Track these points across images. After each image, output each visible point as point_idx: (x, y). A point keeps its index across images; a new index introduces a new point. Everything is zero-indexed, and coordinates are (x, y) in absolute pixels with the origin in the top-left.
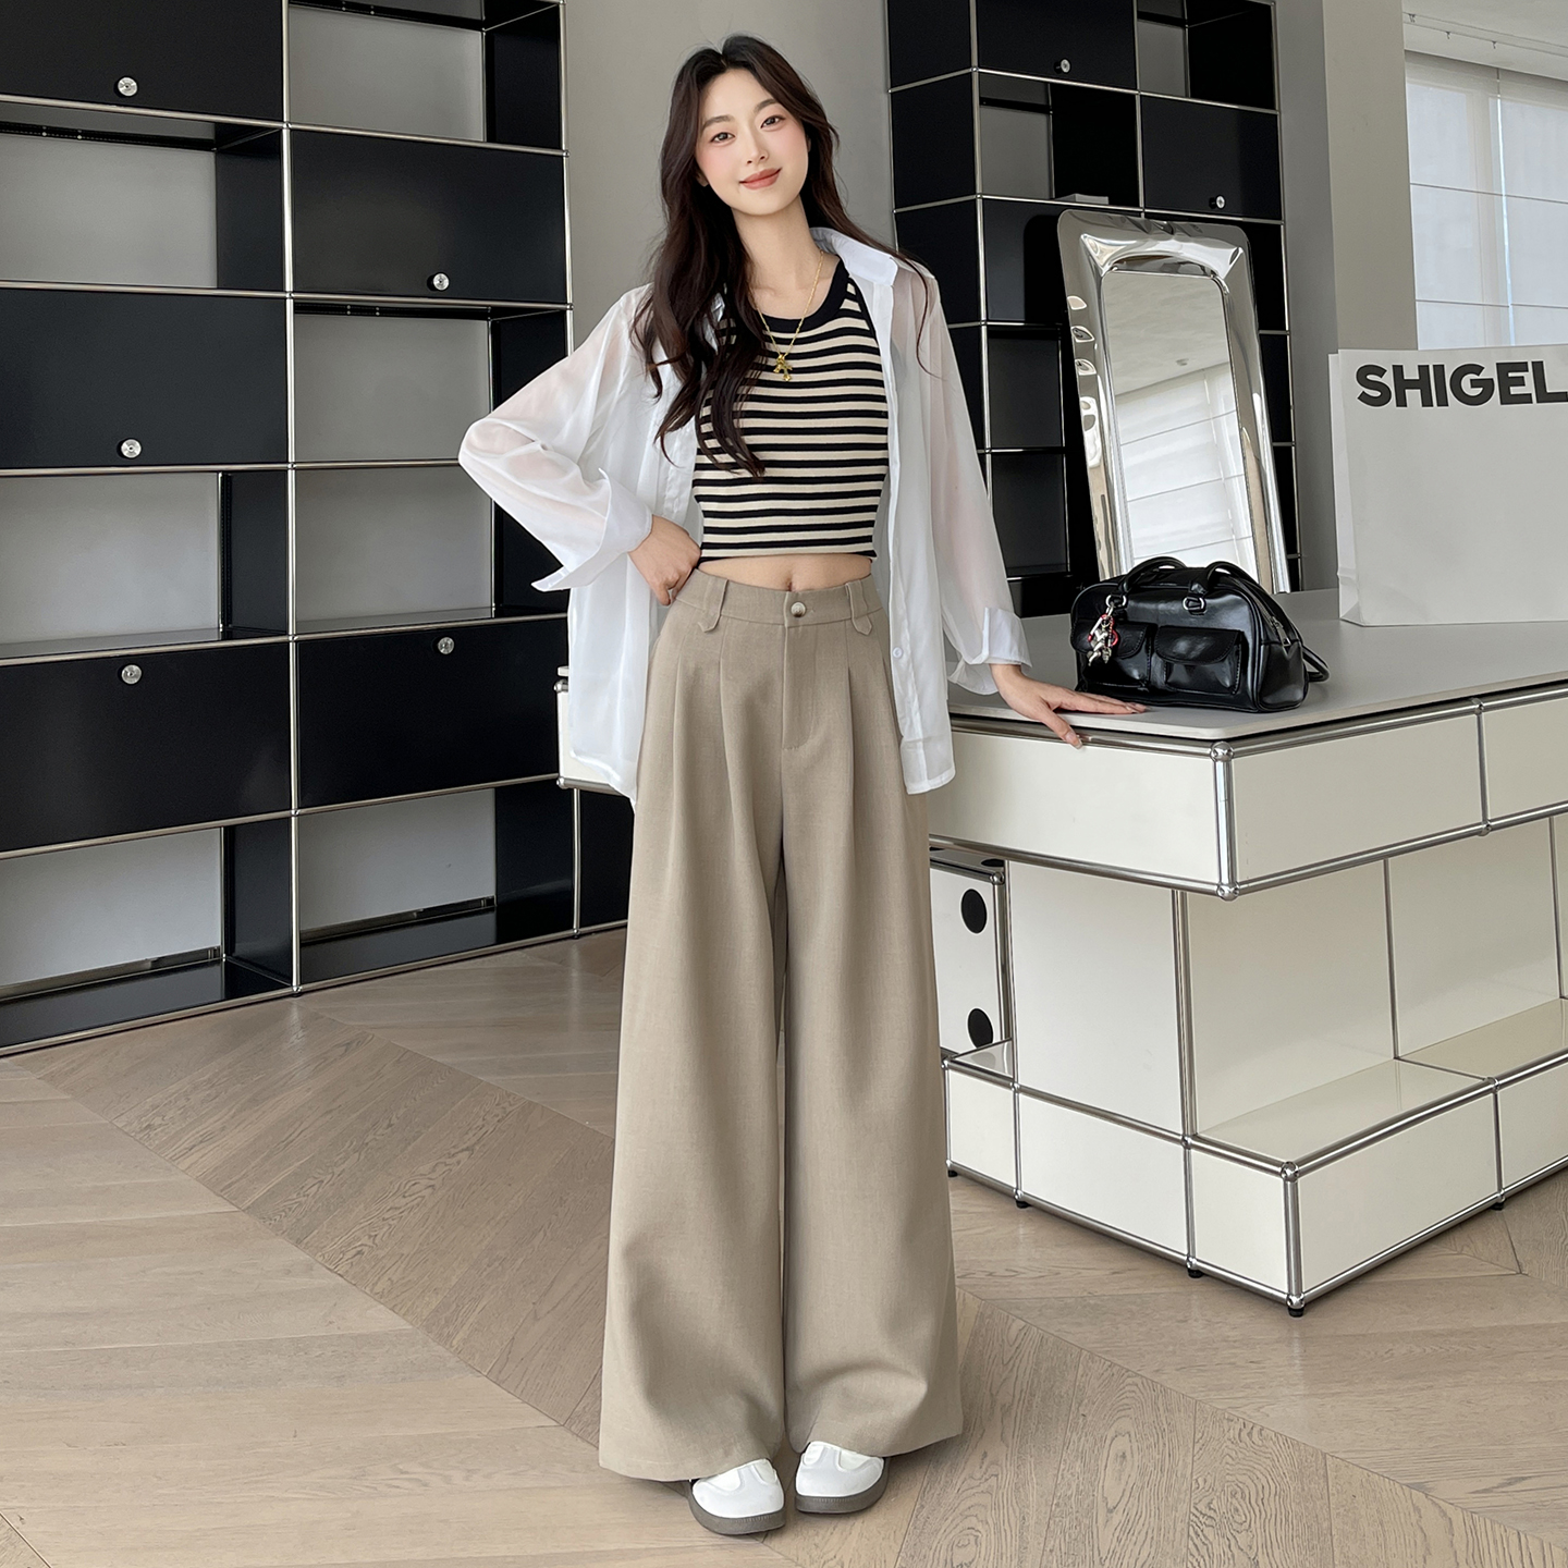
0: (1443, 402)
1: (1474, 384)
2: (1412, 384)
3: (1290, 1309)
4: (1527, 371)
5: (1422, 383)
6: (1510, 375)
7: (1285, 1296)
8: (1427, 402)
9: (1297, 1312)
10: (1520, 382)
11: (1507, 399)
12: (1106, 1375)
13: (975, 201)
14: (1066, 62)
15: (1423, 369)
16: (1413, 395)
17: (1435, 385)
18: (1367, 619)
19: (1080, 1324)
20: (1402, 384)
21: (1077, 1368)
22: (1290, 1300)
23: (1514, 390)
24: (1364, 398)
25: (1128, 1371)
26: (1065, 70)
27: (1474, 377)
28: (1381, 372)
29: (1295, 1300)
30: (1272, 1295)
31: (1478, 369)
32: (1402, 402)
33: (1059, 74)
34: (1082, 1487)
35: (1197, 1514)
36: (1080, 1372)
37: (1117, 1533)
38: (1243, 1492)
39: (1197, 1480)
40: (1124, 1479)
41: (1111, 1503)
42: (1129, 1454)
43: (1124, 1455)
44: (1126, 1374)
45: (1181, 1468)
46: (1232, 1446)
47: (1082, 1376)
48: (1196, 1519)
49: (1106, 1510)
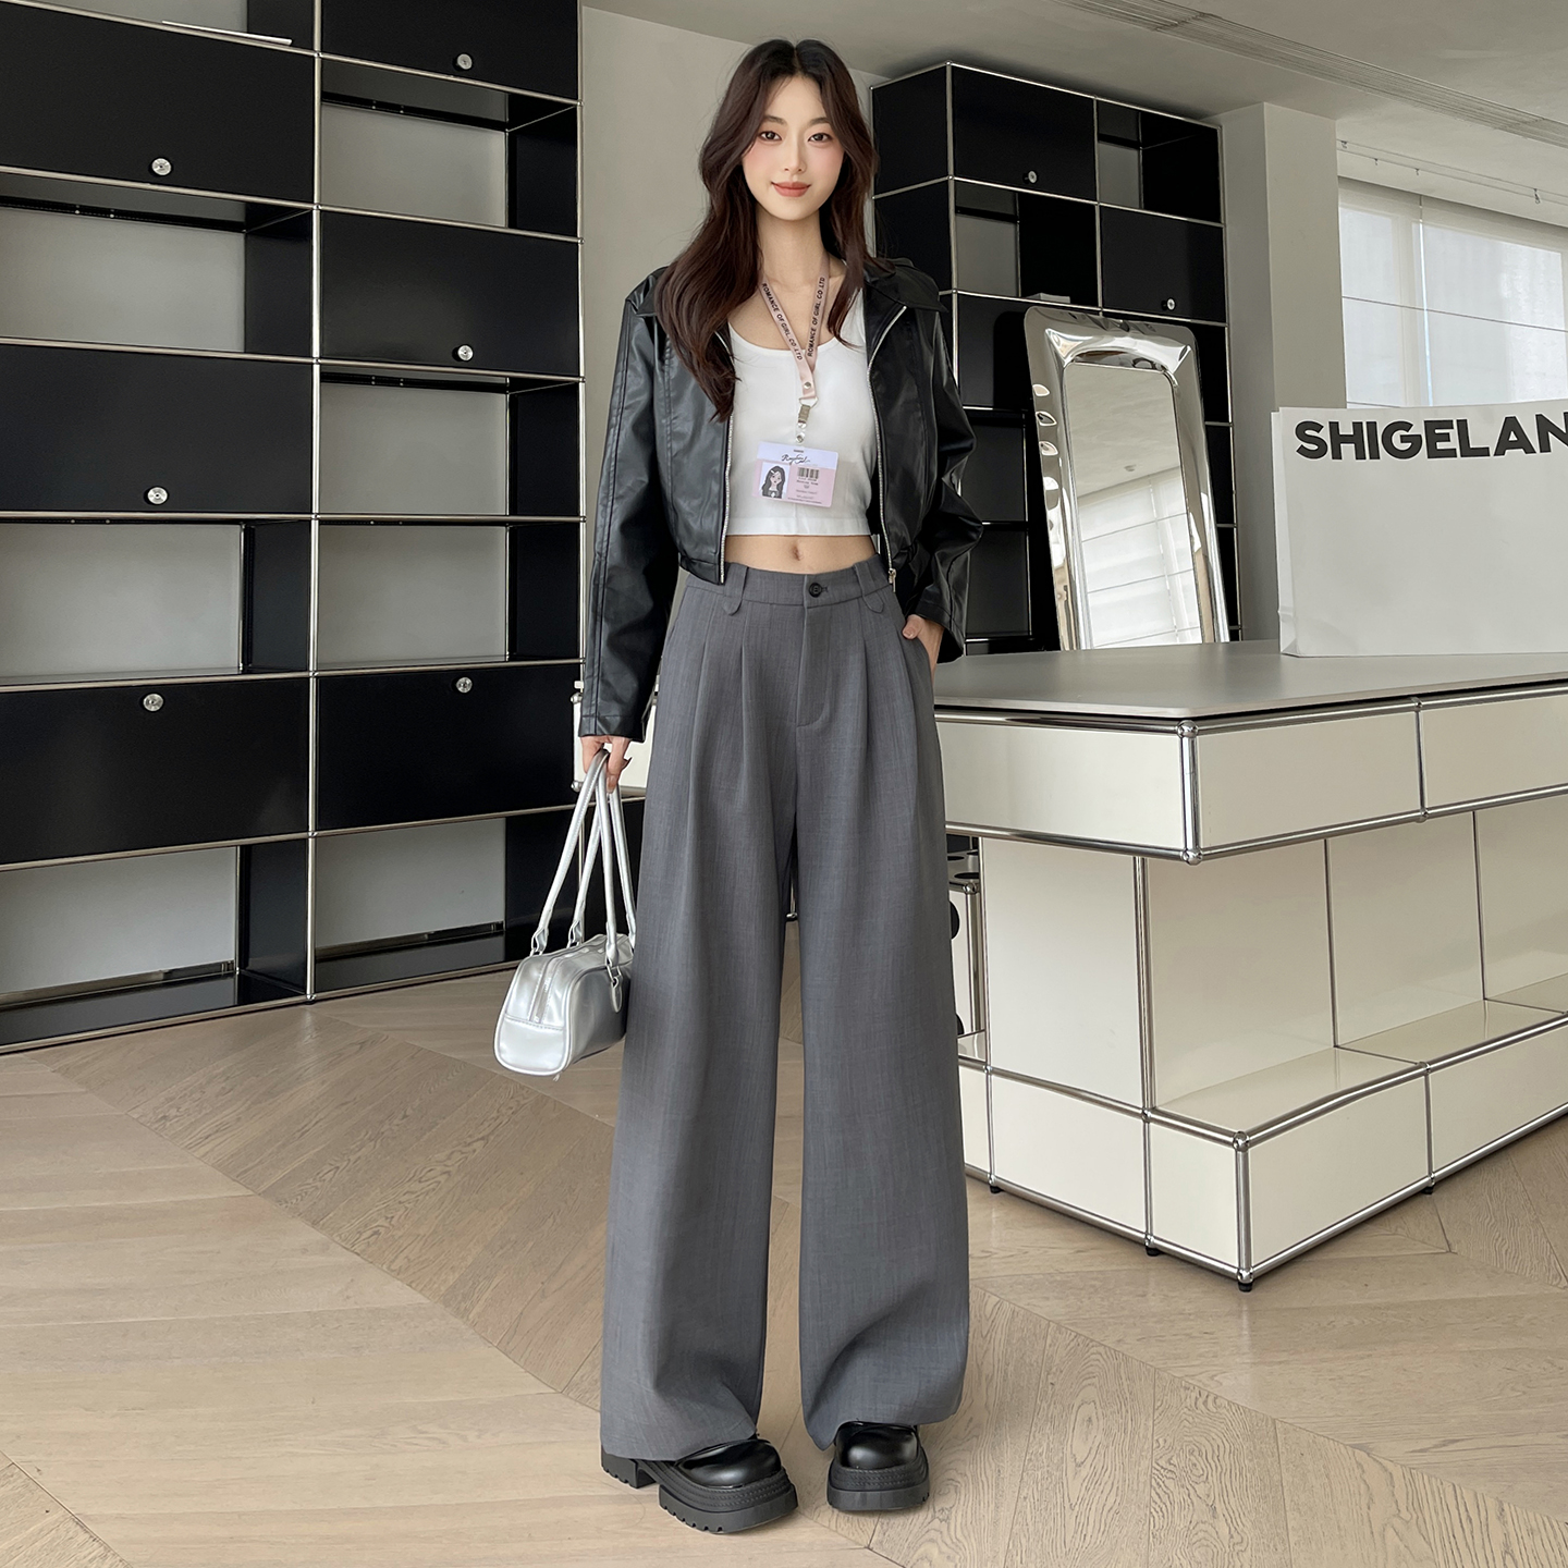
0: (1375, 455)
1: (1404, 439)
2: (1347, 439)
3: (1240, 1282)
4: (1452, 428)
5: (1356, 438)
6: (1437, 431)
7: (1235, 1271)
8: (1360, 455)
9: (1247, 1286)
10: (1446, 438)
11: (1434, 453)
12: (1072, 1344)
13: (950, 296)
14: (1032, 173)
15: (1357, 426)
16: (1348, 449)
17: (1367, 440)
18: (1302, 650)
19: (1047, 1299)
20: (1338, 439)
21: (1045, 1338)
22: (1241, 1275)
23: (1440, 445)
24: (1302, 451)
25: (1092, 1341)
26: (1033, 181)
27: (1404, 433)
28: (1318, 428)
29: (1245, 1274)
30: (1223, 1270)
31: (1407, 426)
32: (1337, 455)
33: (1027, 185)
34: (1052, 1446)
35: (1159, 1468)
36: (1049, 1342)
37: (1085, 1484)
38: (1200, 1451)
39: (1157, 1441)
40: (1090, 1440)
41: (1079, 1460)
42: (1094, 1419)
43: (1090, 1420)
44: (1091, 1344)
45: (1142, 1431)
46: (1188, 1412)
47: (1050, 1346)
48: (1157, 1472)
49: (1074, 1464)
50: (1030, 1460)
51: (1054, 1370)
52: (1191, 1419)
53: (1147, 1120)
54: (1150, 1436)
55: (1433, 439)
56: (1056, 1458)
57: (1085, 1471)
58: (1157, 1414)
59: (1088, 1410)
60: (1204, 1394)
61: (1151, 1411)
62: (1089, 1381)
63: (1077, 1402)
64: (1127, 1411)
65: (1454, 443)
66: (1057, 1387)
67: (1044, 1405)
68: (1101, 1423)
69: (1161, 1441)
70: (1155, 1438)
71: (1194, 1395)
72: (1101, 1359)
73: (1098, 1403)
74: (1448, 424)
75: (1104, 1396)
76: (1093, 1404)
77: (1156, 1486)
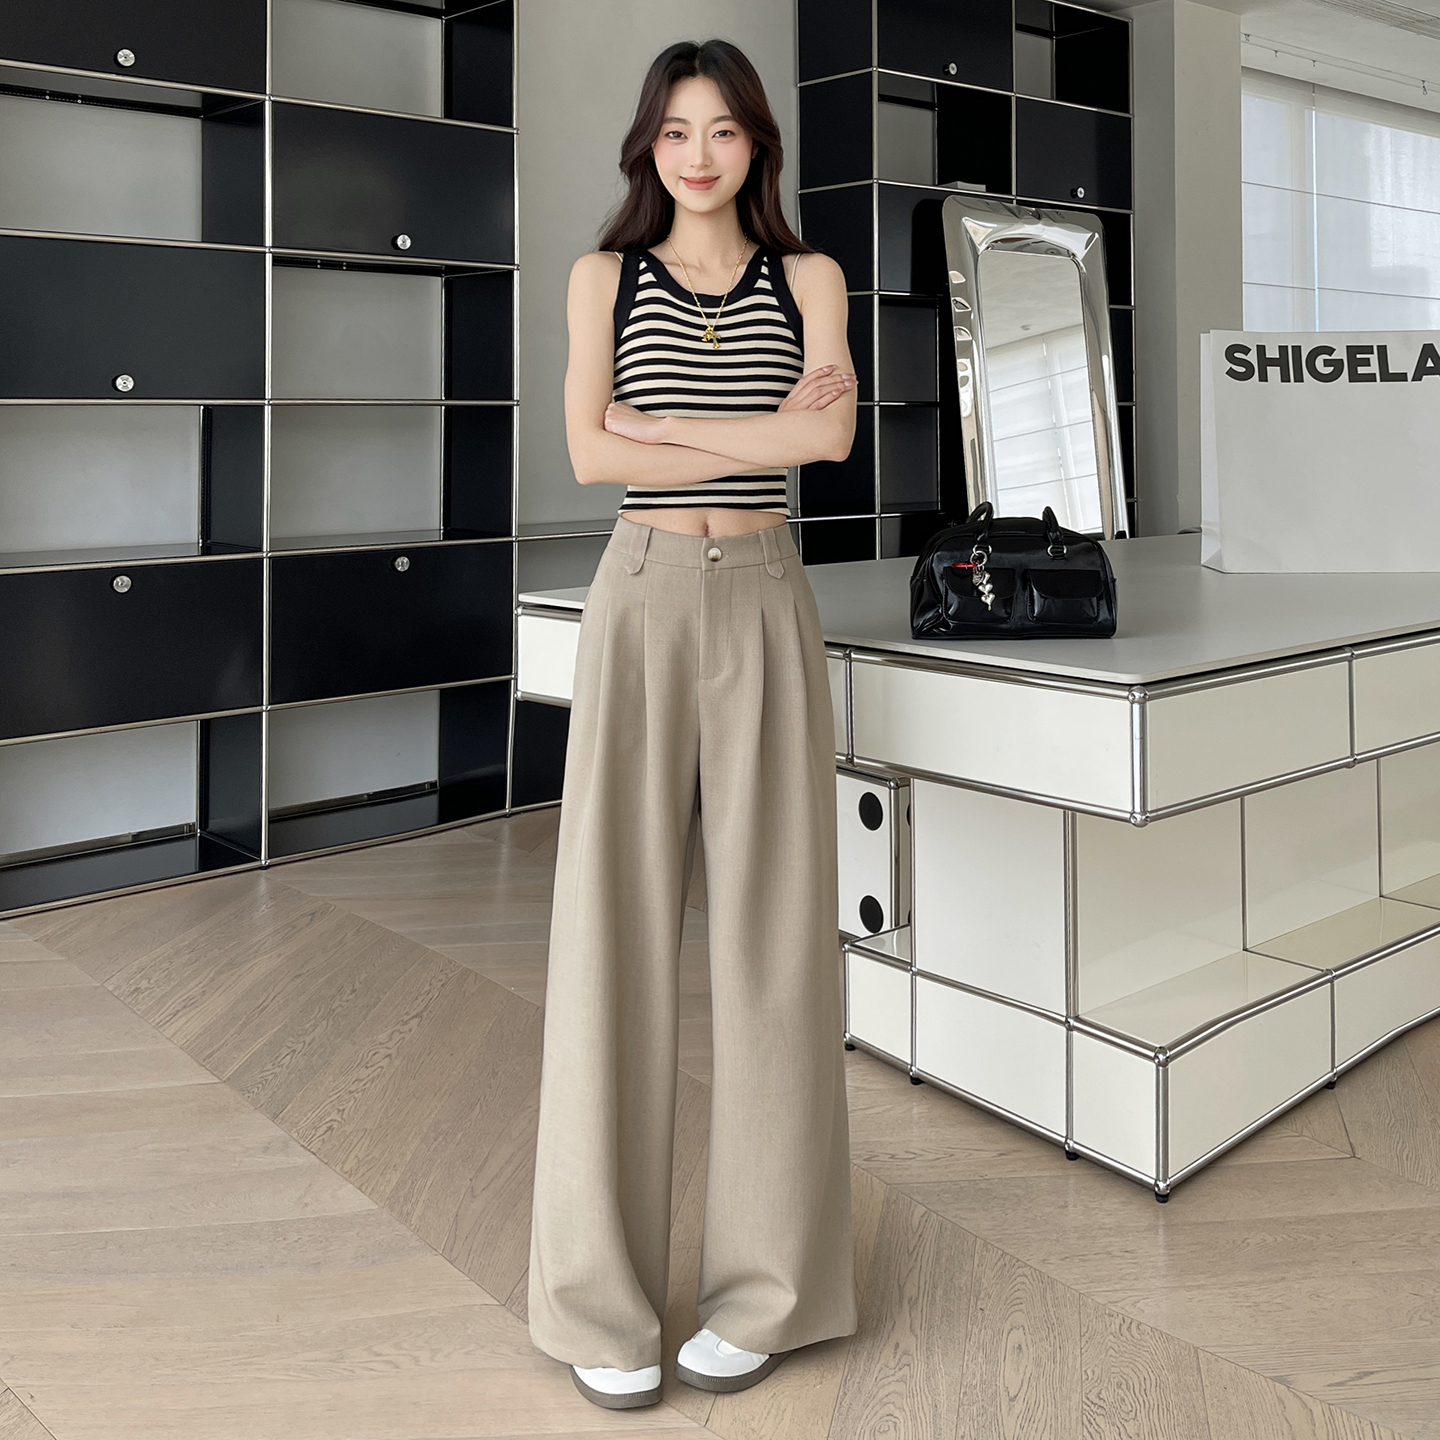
0: (1299, 378)
1: (1327, 363)
2: (1273, 362)
3: (1157, 1194)
4: (1372, 353)
5: (1281, 361)
6: (1358, 356)
7: (1152, 1182)
8: (1285, 378)
9: (1163, 1198)
10: (1367, 363)
11: (1355, 377)
12: (999, 1264)
13: (872, 184)
14: (953, 65)
15: (1283, 349)
16: (1274, 372)
17: (1292, 363)
18: (1227, 567)
19: (973, 1210)
20: (1265, 362)
21: (973, 1256)
22: (1158, 1186)
23: (1361, 370)
24: (1231, 373)
25: (1018, 1260)
26: (953, 72)
27: (1327, 357)
28: (1246, 350)
29: (1162, 1185)
30: (1141, 1180)
31: (1330, 351)
32: (1263, 378)
33: (947, 75)
34: (985, 1377)
35: (1090, 1404)
36: (976, 1262)
37: (1019, 1421)
38: (1127, 1383)
39: (1085, 1371)
40: (1022, 1370)
41: (1012, 1394)
42: (1024, 1347)
43: (1020, 1348)
44: (1017, 1264)
45: (1070, 1361)
46: (1114, 1340)
47: (978, 1266)
48: (1088, 1408)
49: (1008, 1399)
50: (965, 1393)
51: (982, 1295)
52: (1116, 1348)
53: (1070, 1028)
54: (1078, 1366)
55: (1354, 363)
56: (990, 1391)
57: (1019, 1406)
58: (1083, 1342)
59: (1017, 1337)
60: (1128, 1321)
61: (1078, 1338)
62: (1017, 1307)
63: (1007, 1326)
64: (1055, 1337)
65: (1374, 368)
66: (987, 1312)
67: (976, 1330)
68: (1031, 1350)
69: (1089, 1372)
70: (1084, 1369)
71: (1118, 1321)
72: (1028, 1283)
73: (1026, 1328)
74: (1369, 349)
75: (1032, 1321)
76: (1021, 1329)
77: (1086, 1423)
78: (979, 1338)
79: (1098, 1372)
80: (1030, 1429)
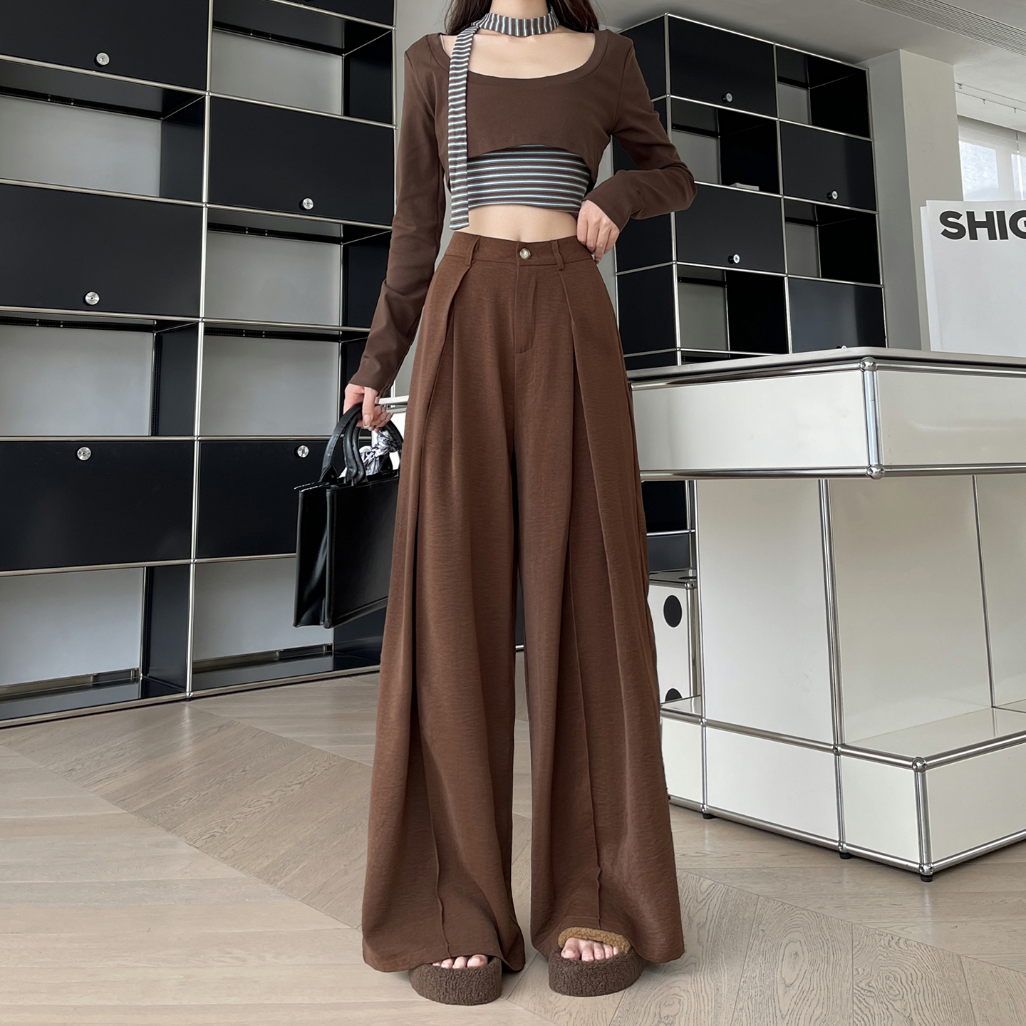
3: (922, 875)
7: (918, 867)
9: (927, 878)
19: (757, 883)
21: (756, 904)
22: (922, 869)
25: (796, 907)
29: (926, 869)
30: (907, 866)
34: (764, 972)
35: (859, 989)
36: (759, 907)
37: (794, 1000)
38: (895, 977)
40: (798, 968)
41: (788, 982)
42: (800, 953)
43: (796, 954)
44: (795, 909)
45: (843, 962)
46: (882, 950)
47: (760, 909)
48: (856, 992)
49: (784, 985)
50: (745, 982)
51: (764, 922)
52: (883, 954)
53: (838, 754)
54: (850, 965)
56: (768, 980)
57: (794, 991)
58: (855, 951)
59: (794, 947)
60: (896, 938)
61: (850, 949)
62: (795, 929)
63: (785, 941)
64: (829, 948)
66: (767, 932)
67: (757, 943)
68: (806, 955)
69: (859, 969)
70: (855, 968)
71: (887, 939)
72: (805, 917)
73: (803, 942)
75: (809, 938)
76: (798, 943)
77: (857, 1002)
78: (760, 948)
79: (868, 969)
80: (804, 1004)
